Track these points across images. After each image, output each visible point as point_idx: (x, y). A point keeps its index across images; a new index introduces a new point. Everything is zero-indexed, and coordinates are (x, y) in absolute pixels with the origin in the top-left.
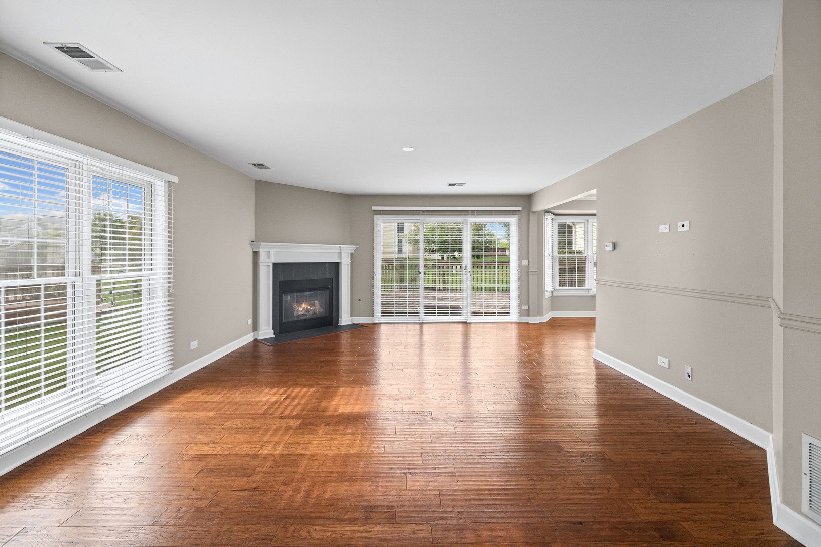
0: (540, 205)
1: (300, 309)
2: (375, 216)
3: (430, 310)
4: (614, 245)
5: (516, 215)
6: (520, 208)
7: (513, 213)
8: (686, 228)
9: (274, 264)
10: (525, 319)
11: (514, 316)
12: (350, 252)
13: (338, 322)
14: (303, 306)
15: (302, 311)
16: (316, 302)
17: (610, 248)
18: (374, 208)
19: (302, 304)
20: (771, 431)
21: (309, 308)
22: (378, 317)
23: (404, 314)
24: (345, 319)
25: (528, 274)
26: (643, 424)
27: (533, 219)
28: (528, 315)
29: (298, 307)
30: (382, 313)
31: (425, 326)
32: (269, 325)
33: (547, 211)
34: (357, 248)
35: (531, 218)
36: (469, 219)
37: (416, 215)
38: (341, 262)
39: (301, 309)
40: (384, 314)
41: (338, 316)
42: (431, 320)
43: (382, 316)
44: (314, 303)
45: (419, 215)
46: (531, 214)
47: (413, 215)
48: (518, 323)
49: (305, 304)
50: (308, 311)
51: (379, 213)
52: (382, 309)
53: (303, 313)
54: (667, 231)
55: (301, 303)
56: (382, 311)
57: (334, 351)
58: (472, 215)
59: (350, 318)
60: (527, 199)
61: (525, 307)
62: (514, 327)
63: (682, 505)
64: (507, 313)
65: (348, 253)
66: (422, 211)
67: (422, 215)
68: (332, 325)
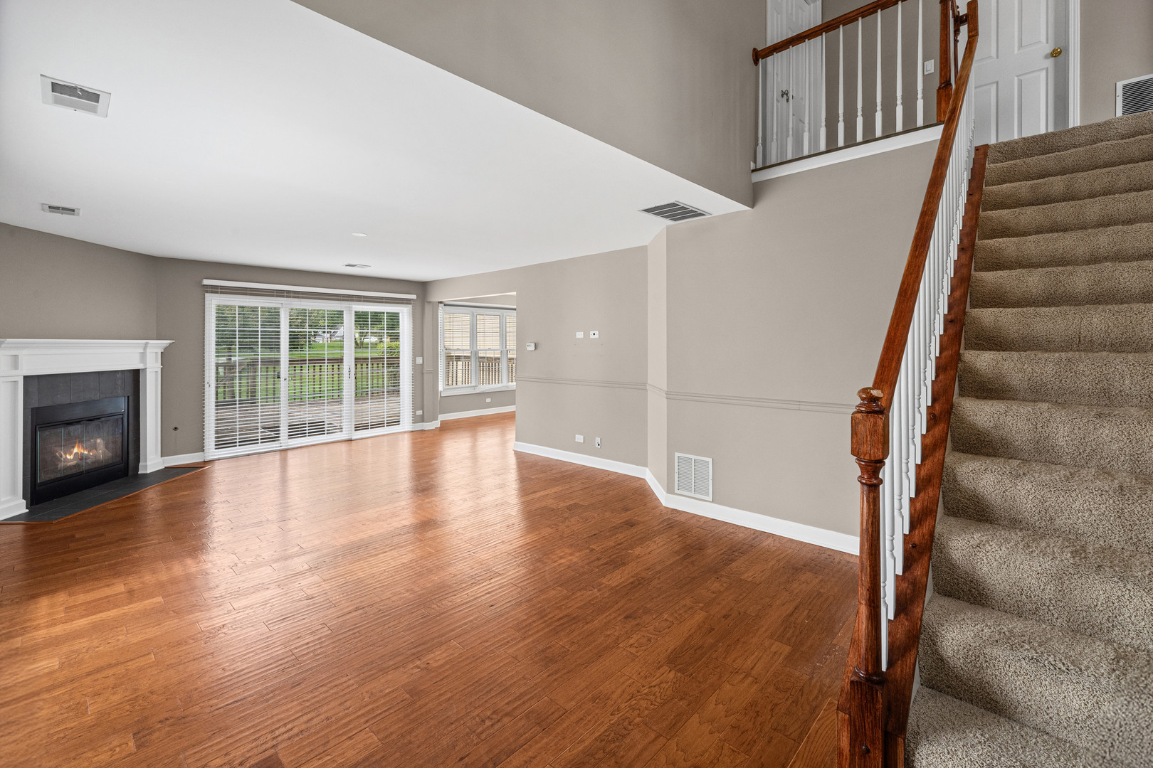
0: (435, 296)
1: (68, 457)
2: (207, 295)
3: (296, 430)
4: (536, 346)
5: (410, 304)
6: (414, 297)
7: (407, 302)
8: (597, 336)
9: (25, 378)
10: (420, 426)
11: (406, 424)
12: (159, 351)
13: (137, 468)
14: (76, 450)
15: (74, 459)
16: (99, 441)
17: (532, 348)
18: (206, 282)
19: (74, 447)
20: (647, 466)
21: (86, 452)
22: (211, 452)
23: (254, 441)
24: (152, 461)
25: (423, 374)
26: (583, 483)
27: (428, 309)
28: (423, 421)
29: (65, 454)
30: (216, 445)
31: (290, 454)
32: (14, 492)
33: (441, 302)
34: (170, 344)
35: (426, 309)
36: (354, 306)
37: (277, 296)
38: (145, 370)
39: (72, 457)
40: (219, 445)
41: (138, 460)
42: (301, 443)
43: (216, 449)
44: (95, 442)
45: (283, 297)
46: (426, 304)
47: (273, 296)
48: (412, 432)
49: (79, 447)
50: (82, 458)
51: (215, 290)
52: (216, 438)
53: (75, 462)
54: (582, 337)
55: (69, 445)
56: (216, 441)
57: (132, 517)
58: (357, 301)
59: (160, 459)
60: (422, 288)
61: (419, 413)
62: (406, 436)
63: (628, 512)
64: (397, 422)
65: (156, 353)
66: (288, 292)
67: (287, 297)
68: (127, 475)
